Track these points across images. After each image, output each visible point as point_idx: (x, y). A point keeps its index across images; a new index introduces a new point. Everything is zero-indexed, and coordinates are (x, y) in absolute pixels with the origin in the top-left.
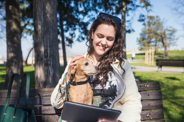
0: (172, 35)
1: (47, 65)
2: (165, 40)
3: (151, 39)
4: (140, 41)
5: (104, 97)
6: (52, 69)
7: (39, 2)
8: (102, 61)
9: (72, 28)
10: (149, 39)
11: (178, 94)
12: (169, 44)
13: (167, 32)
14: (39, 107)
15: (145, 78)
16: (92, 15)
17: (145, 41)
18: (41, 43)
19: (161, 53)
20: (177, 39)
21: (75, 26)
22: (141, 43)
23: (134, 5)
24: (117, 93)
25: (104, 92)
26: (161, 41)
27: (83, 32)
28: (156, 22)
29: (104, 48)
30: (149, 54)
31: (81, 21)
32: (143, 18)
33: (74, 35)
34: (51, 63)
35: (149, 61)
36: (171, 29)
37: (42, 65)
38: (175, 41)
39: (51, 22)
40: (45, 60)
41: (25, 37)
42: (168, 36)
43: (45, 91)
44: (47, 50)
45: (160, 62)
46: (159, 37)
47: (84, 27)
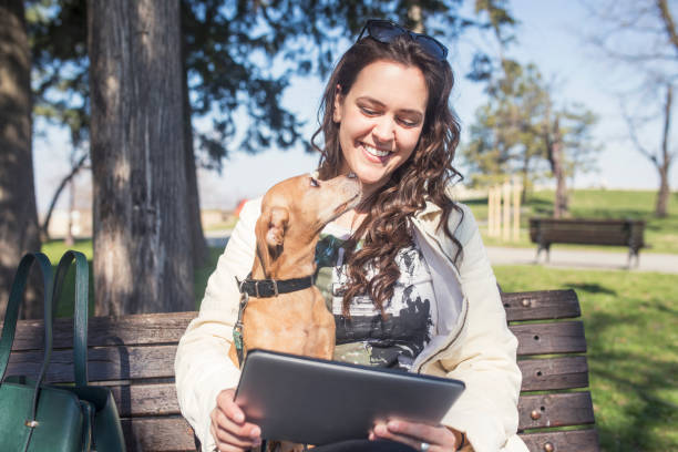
0: (583, 133)
1: (140, 230)
2: (560, 150)
3: (507, 148)
4: (468, 155)
5: (383, 347)
6: (163, 248)
8: (374, 211)
9: (224, 101)
10: (501, 147)
11: (613, 343)
12: (573, 166)
13: (565, 124)
14: (119, 388)
16: (302, 51)
17: (486, 154)
18: (120, 145)
19: (542, 197)
20: (600, 149)
21: (233, 94)
22: (472, 163)
23: (451, 20)
24: (432, 330)
25: (383, 327)
26: (545, 154)
27: (264, 118)
28: (527, 85)
29: (384, 154)
30: (502, 202)
31: (254, 76)
32: (486, 68)
33: (229, 128)
34: (159, 223)
35: (502, 225)
36: (580, 112)
37: (122, 232)
38: (592, 155)
39: (160, 65)
40: (134, 212)
42: (568, 138)
43: (146, 326)
44: (144, 174)
45: (543, 229)
46: (539, 141)
47: (267, 98)
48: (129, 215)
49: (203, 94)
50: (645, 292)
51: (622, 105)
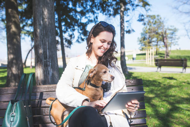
0: (174, 34)
1: (46, 66)
2: (166, 39)
3: (151, 39)
4: (141, 41)
6: (51, 70)
7: (38, 8)
9: (71, 29)
12: (171, 44)
13: (168, 32)
15: (143, 78)
17: (146, 41)
18: (41, 45)
19: (162, 52)
20: (178, 39)
21: (74, 27)
22: (142, 43)
23: (133, 5)
26: (162, 41)
27: (82, 33)
28: (157, 21)
30: (149, 54)
31: (79, 21)
32: (143, 18)
33: (73, 36)
34: (50, 64)
35: (149, 61)
36: (173, 28)
37: (42, 66)
38: (176, 40)
40: (44, 61)
41: (24, 39)
42: (169, 36)
43: (45, 88)
44: (47, 52)
46: (161, 37)
47: (83, 28)
48: (43, 62)
49: (65, 27)
50: (186, 79)
51: (185, 26)
